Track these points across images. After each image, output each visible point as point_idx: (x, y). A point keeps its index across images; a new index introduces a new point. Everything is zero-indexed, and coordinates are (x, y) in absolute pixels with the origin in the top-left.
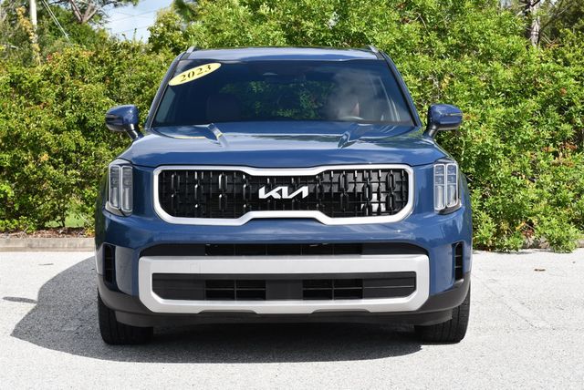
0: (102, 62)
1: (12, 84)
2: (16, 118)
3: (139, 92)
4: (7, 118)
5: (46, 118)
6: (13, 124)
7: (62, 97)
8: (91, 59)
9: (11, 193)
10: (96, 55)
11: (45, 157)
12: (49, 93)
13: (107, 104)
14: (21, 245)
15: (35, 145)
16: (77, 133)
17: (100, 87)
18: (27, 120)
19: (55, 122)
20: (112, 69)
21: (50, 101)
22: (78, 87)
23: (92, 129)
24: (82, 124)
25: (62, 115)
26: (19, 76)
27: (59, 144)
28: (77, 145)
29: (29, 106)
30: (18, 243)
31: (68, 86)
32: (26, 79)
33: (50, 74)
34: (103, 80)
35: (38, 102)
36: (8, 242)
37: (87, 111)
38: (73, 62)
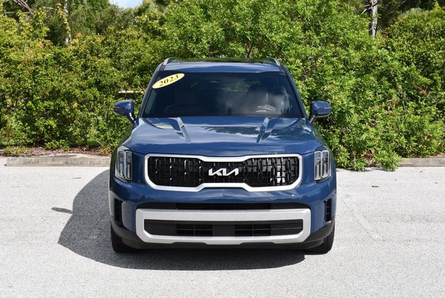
0: (109, 44)
1: (55, 58)
2: (57, 80)
3: (132, 64)
4: (52, 80)
5: (75, 80)
6: (55, 84)
7: (85, 67)
8: (103, 43)
9: (54, 126)
10: (105, 40)
11: (75, 105)
12: (78, 63)
13: (113, 71)
14: (61, 162)
15: (69, 97)
16: (95, 90)
17: (107, 61)
18: (64, 82)
19: (81, 83)
20: (115, 49)
21: (79, 70)
22: (95, 61)
23: (104, 87)
24: (97, 84)
25: (86, 78)
26: (59, 54)
27: (84, 97)
28: (95, 97)
29: (66, 72)
30: (59, 161)
31: (89, 60)
32: (63, 55)
33: (78, 52)
34: (110, 56)
35: (70, 70)
36: (53, 160)
37: (101, 76)
38: (92, 45)
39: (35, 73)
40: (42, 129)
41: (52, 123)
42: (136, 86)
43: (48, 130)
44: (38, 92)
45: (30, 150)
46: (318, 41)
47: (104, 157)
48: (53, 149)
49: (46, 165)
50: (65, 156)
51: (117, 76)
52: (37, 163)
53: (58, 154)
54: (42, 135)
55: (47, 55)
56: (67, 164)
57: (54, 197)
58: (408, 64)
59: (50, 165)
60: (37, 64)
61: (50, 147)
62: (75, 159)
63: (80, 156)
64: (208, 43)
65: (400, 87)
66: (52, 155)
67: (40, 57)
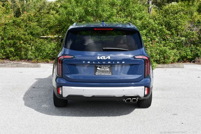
0: (37, 16)
1: (13, 22)
2: (14, 31)
3: (46, 25)
4: (12, 32)
5: (22, 31)
6: (14, 33)
7: (26, 26)
8: (34, 16)
9: (13, 51)
10: (35, 14)
11: (22, 42)
12: (23, 25)
13: (38, 28)
14: (15, 66)
15: (19, 39)
16: (30, 36)
17: (36, 23)
18: (17, 32)
19: (24, 33)
20: (39, 19)
21: (23, 27)
22: (30, 24)
23: (34, 34)
24: (31, 33)
25: (26, 31)
26: (15, 20)
27: (26, 38)
28: (30, 39)
29: (18, 28)
30: (14, 65)
31: (28, 23)
32: (17, 21)
33: (23, 20)
34: (37, 21)
35: (20, 27)
36: (12, 65)
37: (33, 30)
38: (29, 16)
39: (5, 28)
40: (8, 52)
41: (12, 49)
42: (48, 34)
43: (11, 52)
44: (6, 36)
45: (3, 61)
46: (124, 16)
47: (34, 64)
48: (13, 60)
49: (9, 67)
50: (17, 63)
51: (40, 30)
52: (5, 66)
53: (15, 63)
54: (8, 54)
55: (10, 21)
56: (17, 66)
57: (9, 80)
58: (162, 25)
59: (10, 67)
60: (6, 24)
61: (11, 60)
62: (21, 65)
63: (24, 63)
64: (78, 16)
65: (158, 35)
66: (12, 63)
67: (7, 22)
